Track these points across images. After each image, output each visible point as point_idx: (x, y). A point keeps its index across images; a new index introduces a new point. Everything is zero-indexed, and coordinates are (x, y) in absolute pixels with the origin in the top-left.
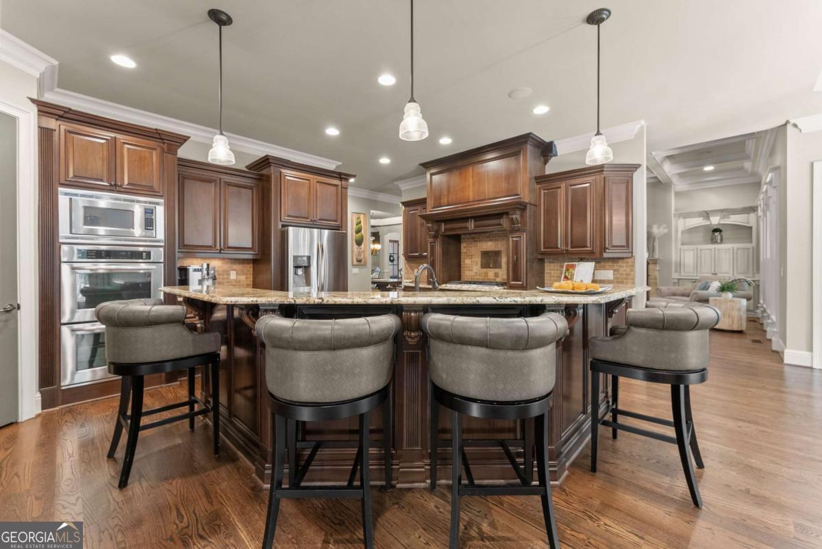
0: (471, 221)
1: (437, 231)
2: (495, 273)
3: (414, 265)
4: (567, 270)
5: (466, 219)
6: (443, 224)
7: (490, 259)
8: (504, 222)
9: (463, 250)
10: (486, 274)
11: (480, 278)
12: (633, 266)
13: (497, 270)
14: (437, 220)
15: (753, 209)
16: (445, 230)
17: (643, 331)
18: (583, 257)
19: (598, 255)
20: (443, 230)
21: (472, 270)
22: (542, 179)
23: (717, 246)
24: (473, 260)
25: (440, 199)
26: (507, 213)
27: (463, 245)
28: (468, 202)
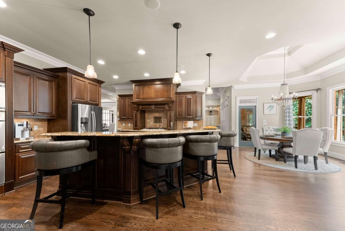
0: (153, 106)
1: (138, 108)
2: (159, 125)
3: (123, 122)
4: (185, 123)
5: (151, 105)
6: (141, 106)
7: (157, 120)
8: (166, 107)
9: (146, 116)
10: (156, 125)
11: (153, 127)
12: (203, 122)
13: (160, 124)
14: (138, 104)
15: (219, 106)
16: (142, 108)
17: (225, 138)
18: (190, 119)
19: (194, 119)
20: (141, 108)
21: (150, 124)
22: (177, 93)
23: (211, 116)
24: (150, 120)
25: (139, 96)
26: (168, 104)
27: (146, 114)
28: (152, 98)
